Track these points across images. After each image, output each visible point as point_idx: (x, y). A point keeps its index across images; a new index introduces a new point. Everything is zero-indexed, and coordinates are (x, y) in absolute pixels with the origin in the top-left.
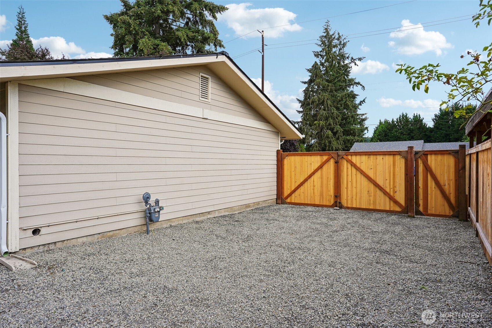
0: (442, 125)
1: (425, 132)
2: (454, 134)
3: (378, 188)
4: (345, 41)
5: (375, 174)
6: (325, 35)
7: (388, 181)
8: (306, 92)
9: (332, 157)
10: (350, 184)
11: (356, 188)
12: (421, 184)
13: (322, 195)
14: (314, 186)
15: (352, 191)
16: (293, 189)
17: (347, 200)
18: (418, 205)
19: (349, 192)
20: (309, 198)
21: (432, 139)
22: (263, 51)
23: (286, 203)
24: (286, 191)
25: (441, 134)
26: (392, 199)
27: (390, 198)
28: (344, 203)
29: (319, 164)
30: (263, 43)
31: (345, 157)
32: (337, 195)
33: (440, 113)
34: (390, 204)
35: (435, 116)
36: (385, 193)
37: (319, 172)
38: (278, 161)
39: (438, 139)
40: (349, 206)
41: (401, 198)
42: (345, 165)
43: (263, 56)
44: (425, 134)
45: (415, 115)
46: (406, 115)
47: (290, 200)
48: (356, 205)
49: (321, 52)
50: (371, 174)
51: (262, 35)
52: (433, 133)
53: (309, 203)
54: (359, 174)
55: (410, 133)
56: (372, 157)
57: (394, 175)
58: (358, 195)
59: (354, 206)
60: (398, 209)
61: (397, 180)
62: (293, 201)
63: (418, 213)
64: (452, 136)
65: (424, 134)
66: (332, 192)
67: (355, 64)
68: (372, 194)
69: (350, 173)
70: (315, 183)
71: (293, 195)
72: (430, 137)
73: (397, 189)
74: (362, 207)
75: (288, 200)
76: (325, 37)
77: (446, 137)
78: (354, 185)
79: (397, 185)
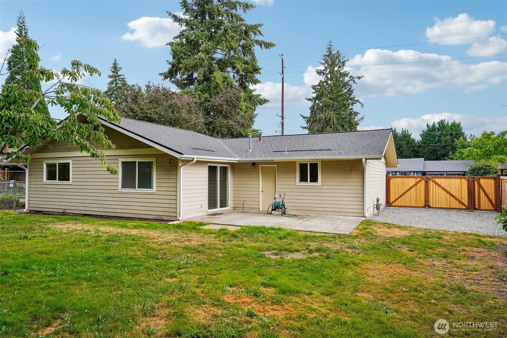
0: (430, 141)
1: (413, 147)
2: (441, 150)
3: (452, 196)
4: (344, 59)
5: (450, 188)
6: (328, 54)
7: (458, 193)
8: (312, 109)
9: (424, 179)
10: (434, 194)
11: (438, 196)
12: (476, 194)
13: (416, 200)
14: (411, 196)
15: (436, 198)
16: (397, 198)
17: (433, 203)
18: (475, 205)
19: (434, 199)
20: (408, 203)
21: (420, 155)
22: (283, 73)
23: (393, 206)
24: (392, 199)
25: (429, 150)
26: (460, 202)
27: (459, 202)
28: (431, 205)
29: (414, 183)
30: (283, 66)
31: (431, 179)
32: (427, 200)
33: (427, 129)
34: (459, 205)
35: (423, 132)
36: (456, 199)
37: (415, 187)
38: (387, 180)
39: (426, 155)
40: (434, 206)
41: (466, 201)
42: (431, 183)
43: (283, 78)
44: (414, 149)
45: (403, 130)
46: (395, 130)
47: (395, 204)
48: (439, 206)
49: (324, 70)
50: (448, 189)
51: (282, 59)
52: (421, 149)
53: (408, 205)
54: (440, 188)
55: (399, 147)
56: (448, 179)
57: (461, 189)
58: (440, 200)
59: (437, 206)
60: (464, 207)
61: (463, 192)
62: (397, 205)
63: (475, 209)
64: (439, 151)
65: (412, 149)
66: (423, 199)
67: (354, 82)
68: (448, 200)
69: (434, 188)
70: (412, 194)
71: (397, 201)
72: (418, 152)
73: (463, 197)
74: (443, 207)
75: (393, 204)
76: (328, 56)
77: (434, 153)
78: (437, 195)
79: (463, 194)
